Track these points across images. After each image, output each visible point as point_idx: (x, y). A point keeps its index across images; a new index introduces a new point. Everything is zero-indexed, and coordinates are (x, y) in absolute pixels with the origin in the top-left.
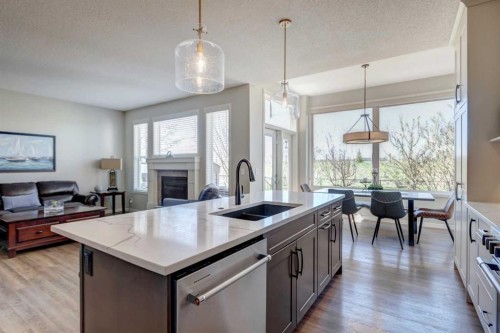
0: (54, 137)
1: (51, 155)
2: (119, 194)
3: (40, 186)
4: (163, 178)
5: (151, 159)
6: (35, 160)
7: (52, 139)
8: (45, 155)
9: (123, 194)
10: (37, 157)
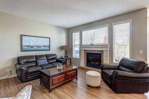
0: (50, 38)
1: (49, 45)
2: (69, 59)
3: (47, 56)
4: (87, 53)
5: (81, 46)
6: (44, 46)
7: (49, 39)
8: (47, 45)
9: (70, 59)
10: (45, 45)
